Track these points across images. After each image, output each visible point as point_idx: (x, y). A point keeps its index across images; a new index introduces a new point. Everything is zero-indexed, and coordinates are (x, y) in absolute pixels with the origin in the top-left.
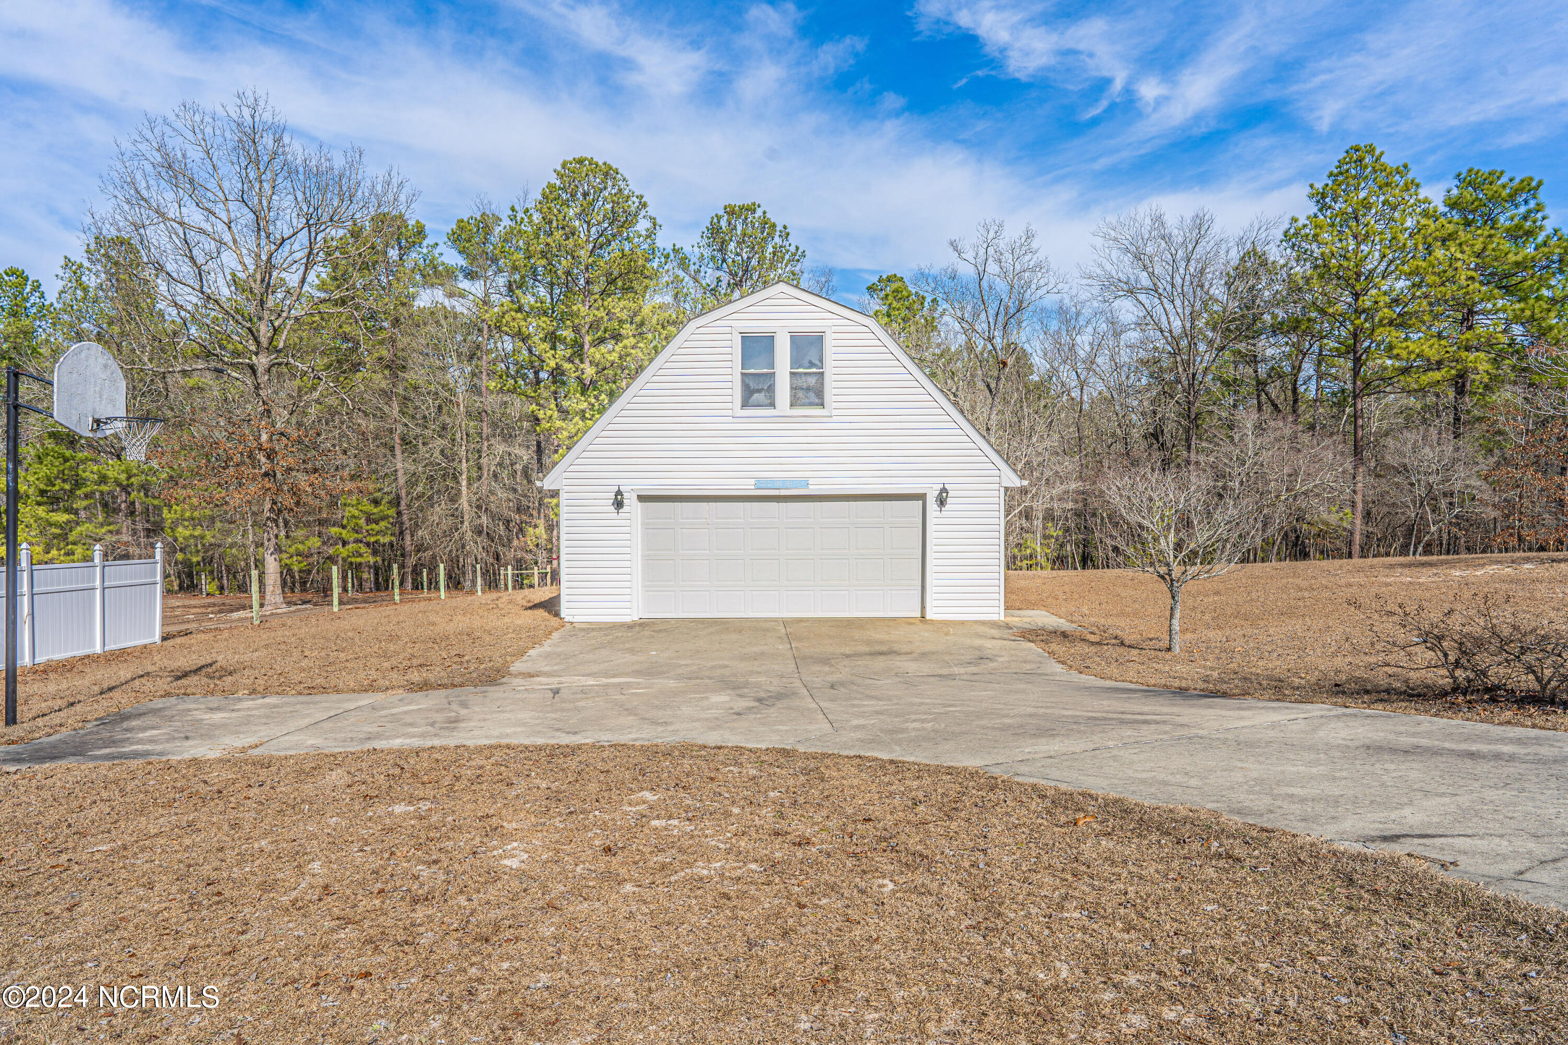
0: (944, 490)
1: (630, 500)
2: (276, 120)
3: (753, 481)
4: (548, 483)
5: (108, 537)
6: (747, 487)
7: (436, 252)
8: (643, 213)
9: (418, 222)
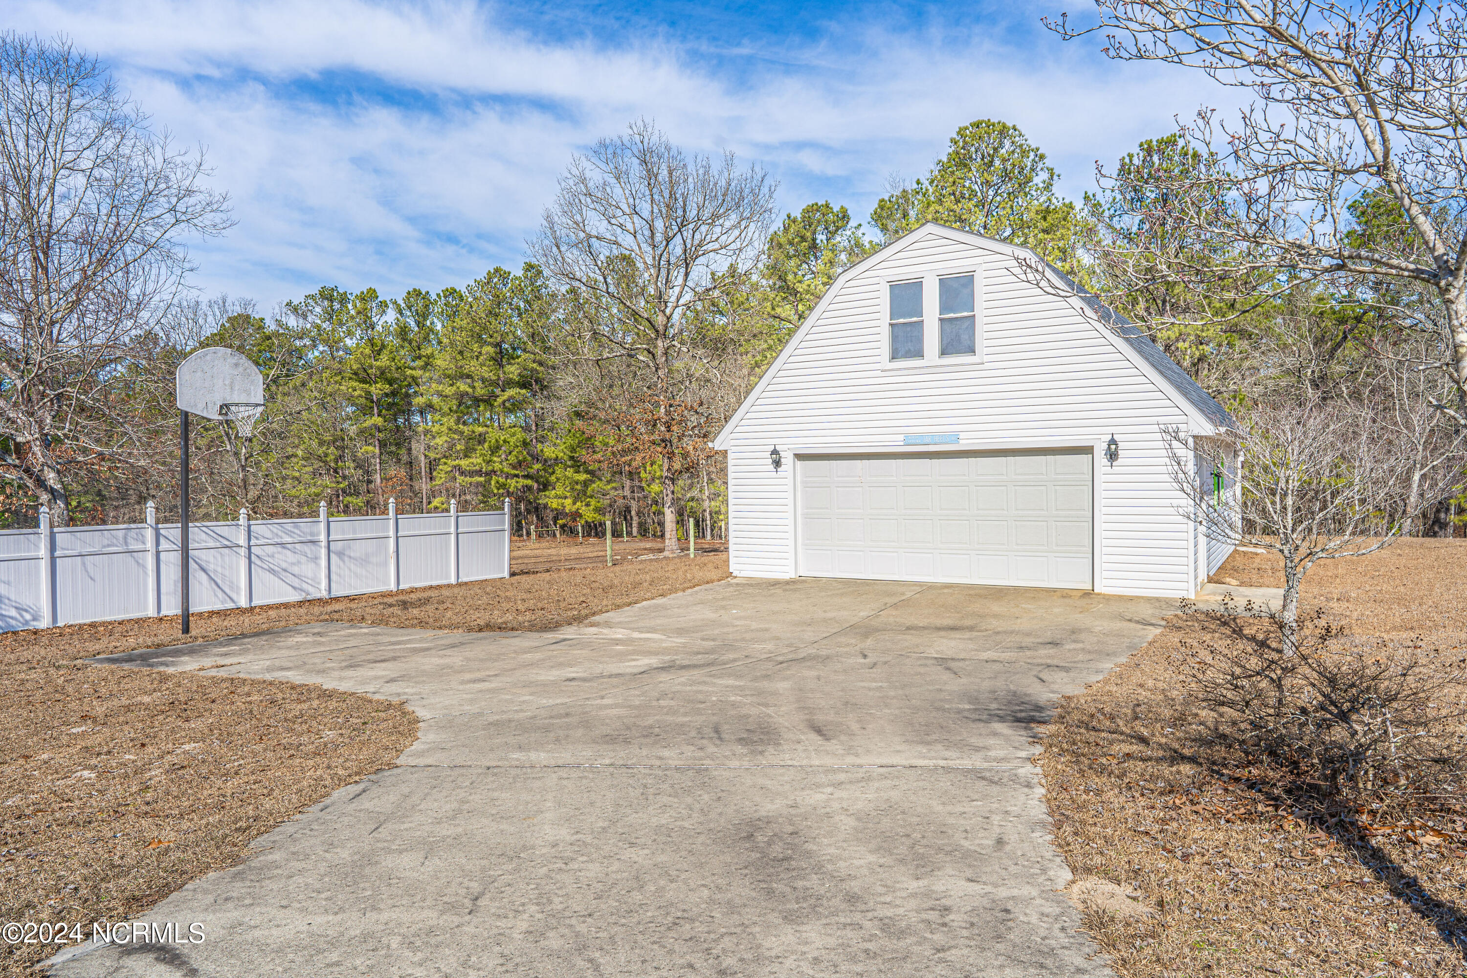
0: (1113, 441)
1: (787, 459)
2: (663, 139)
3: (902, 437)
4: (718, 444)
5: (613, 493)
6: (894, 442)
7: (859, 233)
8: (1040, 165)
9: (842, 207)
